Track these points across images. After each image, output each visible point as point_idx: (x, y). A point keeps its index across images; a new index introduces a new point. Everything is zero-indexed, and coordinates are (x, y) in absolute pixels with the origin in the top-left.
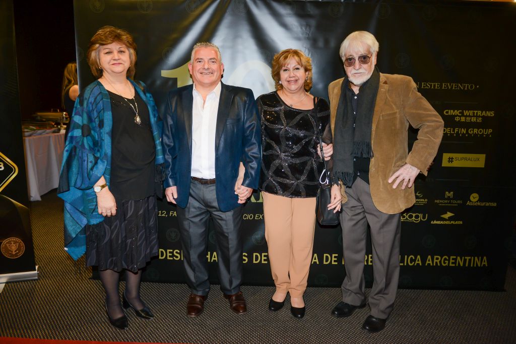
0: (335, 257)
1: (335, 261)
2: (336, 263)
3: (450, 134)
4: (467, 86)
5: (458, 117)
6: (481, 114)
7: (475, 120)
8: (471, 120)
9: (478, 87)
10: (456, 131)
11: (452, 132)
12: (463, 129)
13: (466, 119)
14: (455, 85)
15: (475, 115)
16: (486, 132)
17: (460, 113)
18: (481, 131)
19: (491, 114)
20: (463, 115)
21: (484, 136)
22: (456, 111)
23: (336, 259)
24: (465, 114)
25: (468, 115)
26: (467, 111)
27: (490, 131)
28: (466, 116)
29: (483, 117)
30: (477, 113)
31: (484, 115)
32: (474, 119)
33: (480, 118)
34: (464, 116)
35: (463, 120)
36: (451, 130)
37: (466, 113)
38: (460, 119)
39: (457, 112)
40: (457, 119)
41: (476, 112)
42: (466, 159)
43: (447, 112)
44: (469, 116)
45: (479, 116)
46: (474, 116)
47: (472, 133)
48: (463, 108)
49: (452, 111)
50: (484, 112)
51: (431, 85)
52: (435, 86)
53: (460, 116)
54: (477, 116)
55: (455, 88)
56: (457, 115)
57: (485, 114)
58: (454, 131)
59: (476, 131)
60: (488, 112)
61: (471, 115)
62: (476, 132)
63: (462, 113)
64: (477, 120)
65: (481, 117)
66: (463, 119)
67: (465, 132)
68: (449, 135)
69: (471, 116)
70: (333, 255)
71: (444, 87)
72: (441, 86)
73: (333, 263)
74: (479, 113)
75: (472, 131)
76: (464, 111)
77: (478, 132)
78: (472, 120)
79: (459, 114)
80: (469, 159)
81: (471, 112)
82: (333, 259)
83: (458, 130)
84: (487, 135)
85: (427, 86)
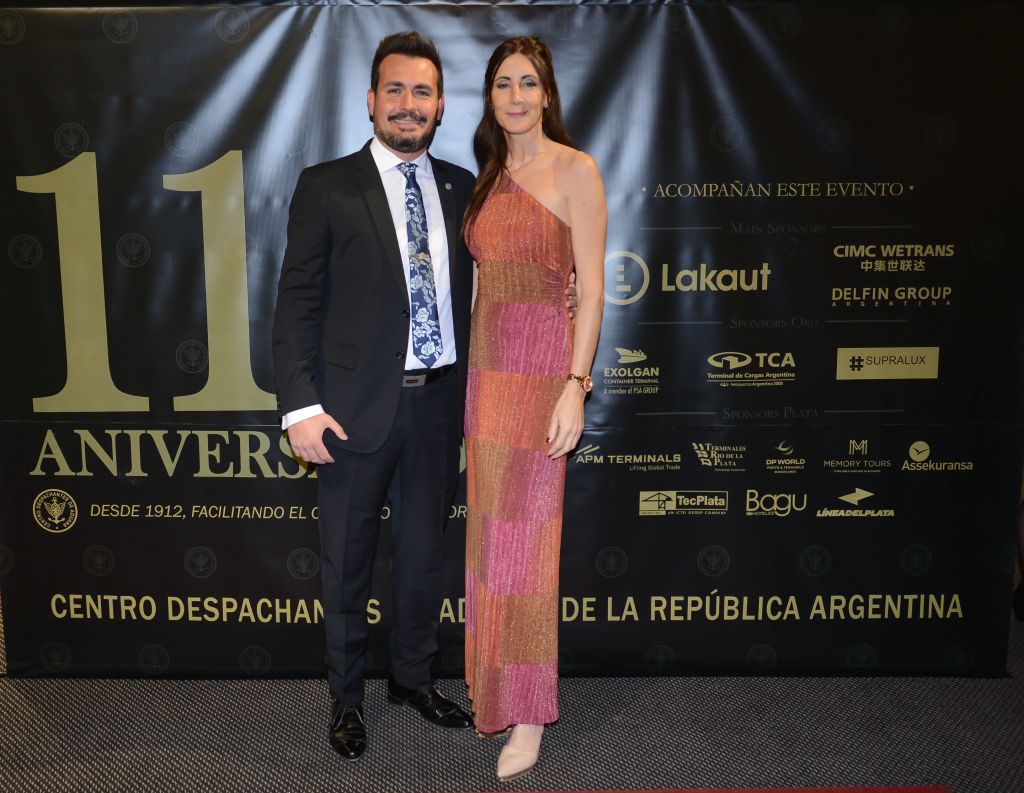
0: (589, 604)
1: (589, 614)
2: (593, 619)
3: (852, 301)
4: (886, 188)
5: (867, 262)
6: (923, 252)
7: (909, 266)
8: (899, 266)
9: (912, 188)
10: (865, 294)
11: (855, 298)
12: (881, 290)
13: (887, 265)
14: (857, 186)
15: (909, 254)
16: (936, 294)
17: (871, 251)
18: (924, 293)
19: (946, 252)
20: (879, 257)
21: (934, 303)
22: (862, 247)
23: (592, 609)
24: (885, 254)
25: (891, 255)
26: (888, 247)
27: (947, 291)
28: (888, 258)
29: (928, 259)
30: (913, 250)
31: (929, 255)
32: (906, 266)
33: (921, 263)
34: (882, 258)
35: (880, 269)
36: (852, 292)
37: (886, 251)
38: (874, 265)
39: (863, 250)
40: (866, 266)
41: (909, 247)
42: (892, 360)
43: (841, 251)
44: (895, 258)
45: (919, 258)
46: (905, 258)
47: (903, 297)
48: (878, 239)
49: (853, 247)
50: (929, 247)
51: (799, 189)
52: (808, 190)
53: (873, 260)
54: (912, 258)
55: (856, 192)
56: (866, 258)
57: (932, 252)
58: (860, 294)
59: (912, 292)
60: (938, 247)
61: (898, 255)
62: (913, 294)
63: (877, 252)
64: (913, 267)
65: (923, 259)
66: (880, 266)
67: (886, 297)
68: (848, 304)
69: (899, 259)
70: (586, 600)
71: (832, 192)
72: (823, 189)
73: (585, 618)
74: (918, 249)
75: (903, 294)
76: (882, 247)
77: (917, 294)
78: (902, 268)
79: (869, 255)
80: (901, 360)
81: (899, 248)
82: (586, 609)
83: (871, 292)
84: (941, 301)
85: (789, 190)
